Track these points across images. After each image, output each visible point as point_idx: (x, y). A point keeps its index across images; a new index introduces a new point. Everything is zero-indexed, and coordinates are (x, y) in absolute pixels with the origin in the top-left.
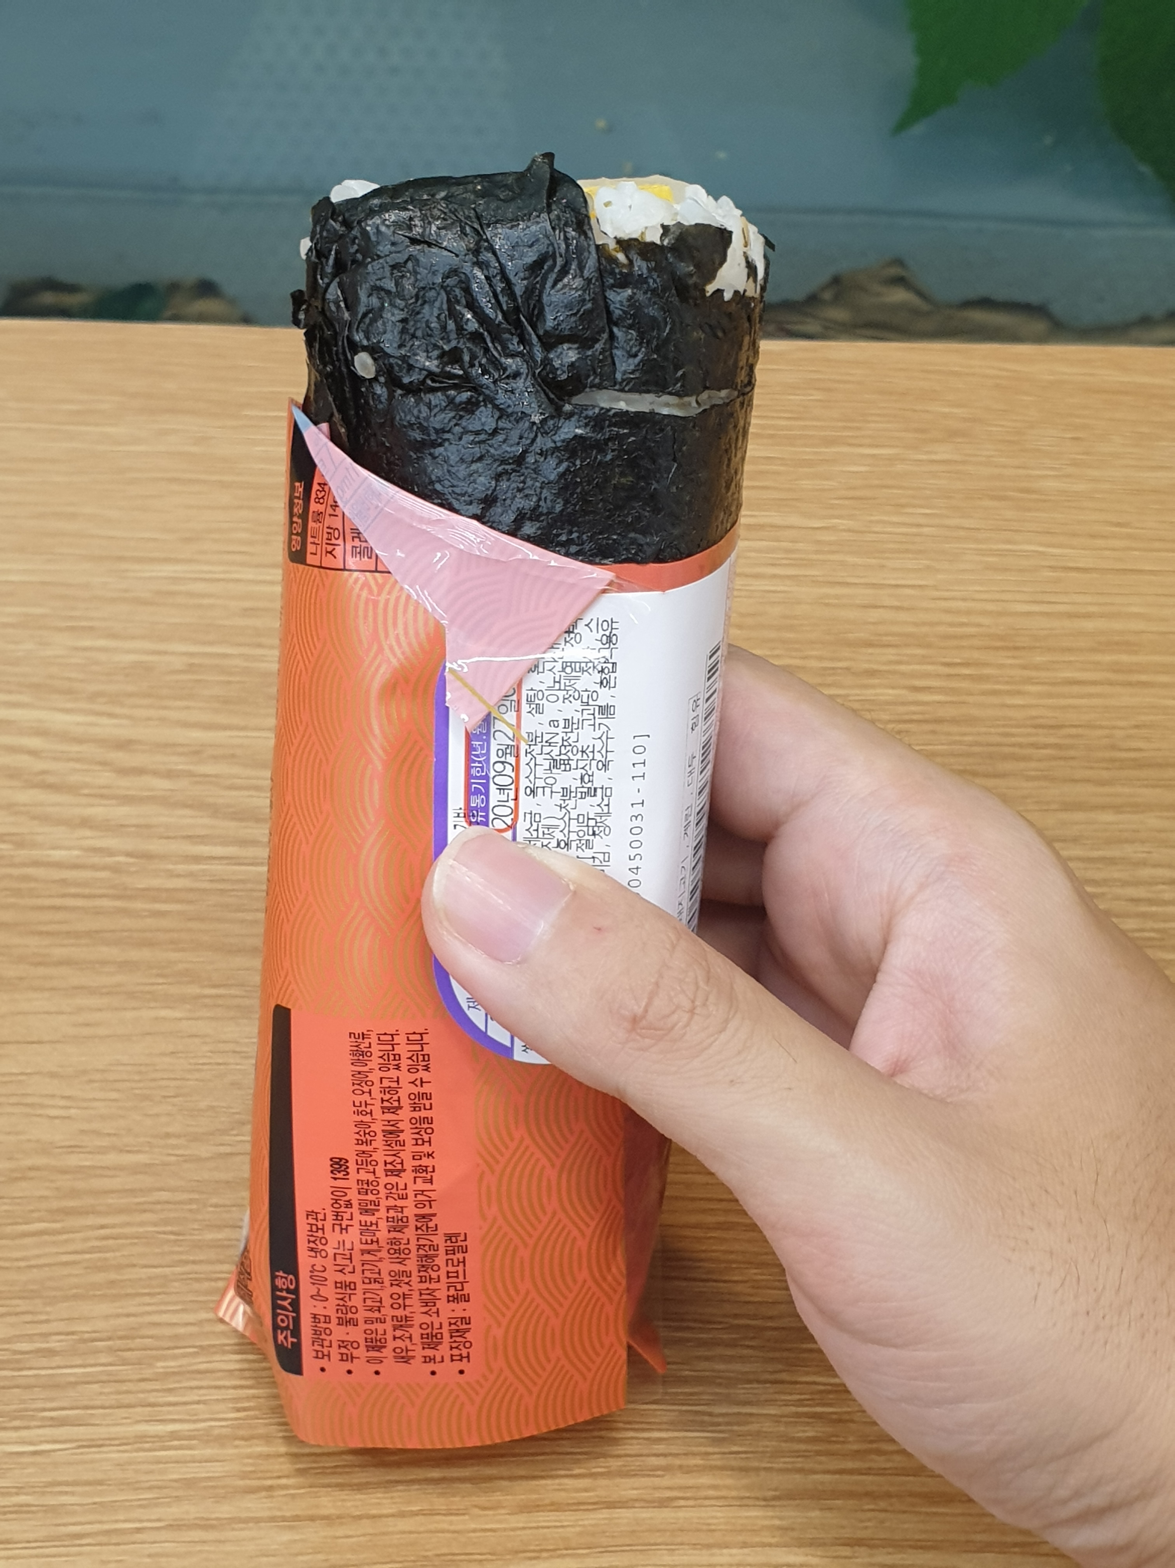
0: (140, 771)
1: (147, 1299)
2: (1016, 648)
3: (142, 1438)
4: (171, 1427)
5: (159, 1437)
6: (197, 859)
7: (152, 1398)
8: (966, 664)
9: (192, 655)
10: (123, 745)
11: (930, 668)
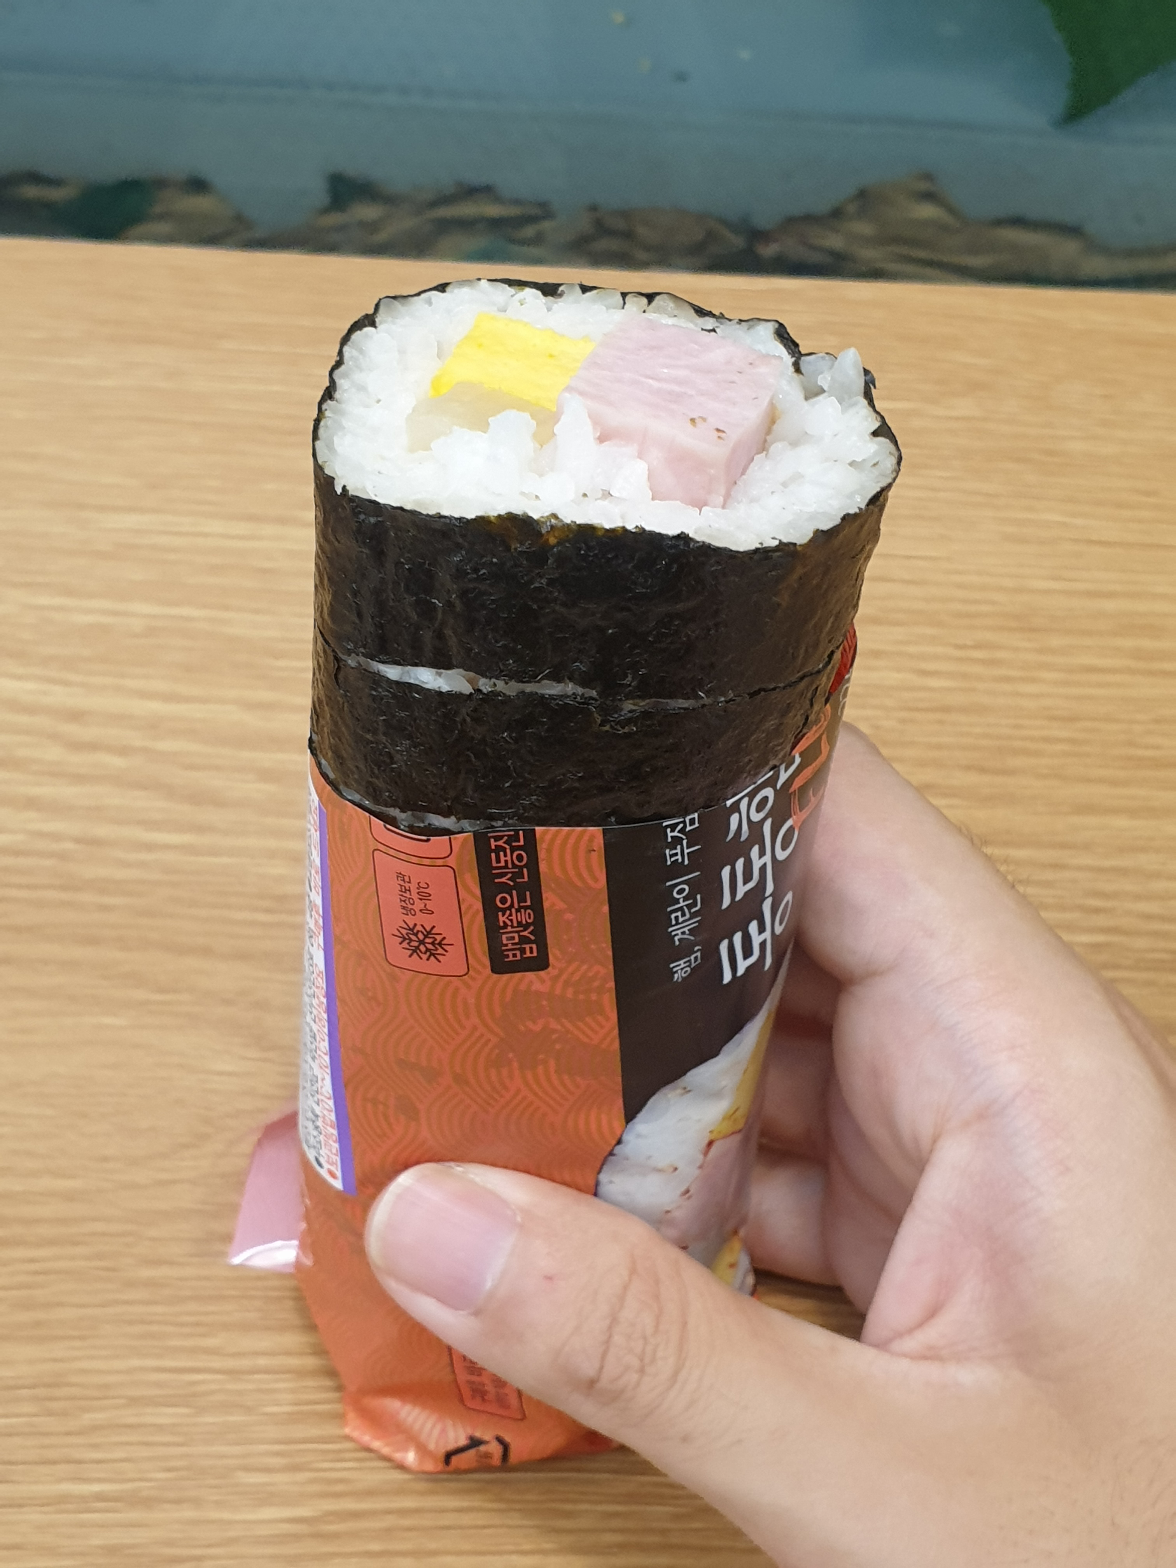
0: (93, 746)
1: (78, 1343)
2: (1032, 630)
3: (63, 1499)
4: (96, 1488)
5: (83, 1499)
6: (150, 847)
7: (77, 1454)
8: (978, 646)
9: (154, 617)
10: (76, 716)
11: (940, 650)
